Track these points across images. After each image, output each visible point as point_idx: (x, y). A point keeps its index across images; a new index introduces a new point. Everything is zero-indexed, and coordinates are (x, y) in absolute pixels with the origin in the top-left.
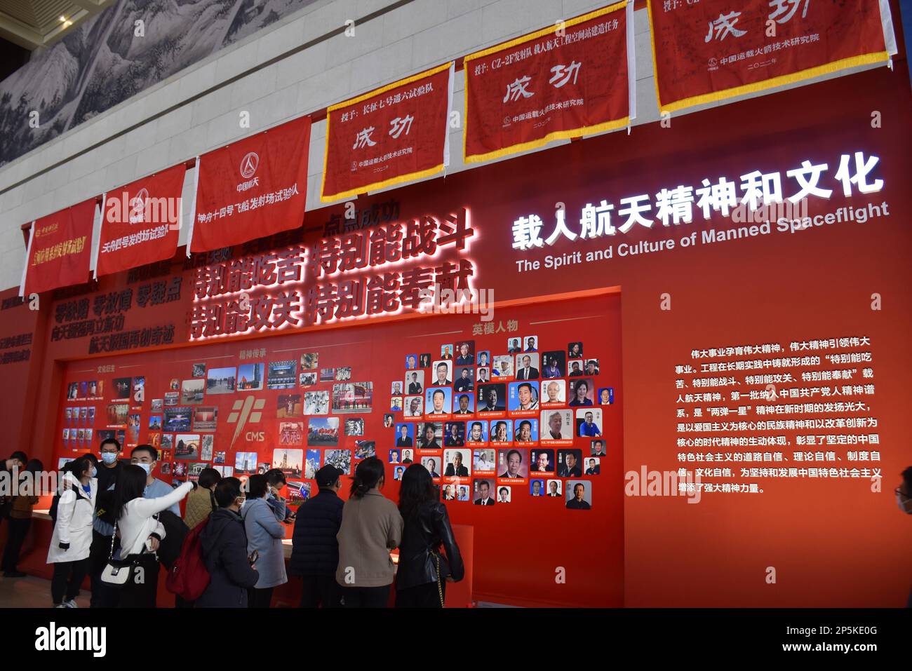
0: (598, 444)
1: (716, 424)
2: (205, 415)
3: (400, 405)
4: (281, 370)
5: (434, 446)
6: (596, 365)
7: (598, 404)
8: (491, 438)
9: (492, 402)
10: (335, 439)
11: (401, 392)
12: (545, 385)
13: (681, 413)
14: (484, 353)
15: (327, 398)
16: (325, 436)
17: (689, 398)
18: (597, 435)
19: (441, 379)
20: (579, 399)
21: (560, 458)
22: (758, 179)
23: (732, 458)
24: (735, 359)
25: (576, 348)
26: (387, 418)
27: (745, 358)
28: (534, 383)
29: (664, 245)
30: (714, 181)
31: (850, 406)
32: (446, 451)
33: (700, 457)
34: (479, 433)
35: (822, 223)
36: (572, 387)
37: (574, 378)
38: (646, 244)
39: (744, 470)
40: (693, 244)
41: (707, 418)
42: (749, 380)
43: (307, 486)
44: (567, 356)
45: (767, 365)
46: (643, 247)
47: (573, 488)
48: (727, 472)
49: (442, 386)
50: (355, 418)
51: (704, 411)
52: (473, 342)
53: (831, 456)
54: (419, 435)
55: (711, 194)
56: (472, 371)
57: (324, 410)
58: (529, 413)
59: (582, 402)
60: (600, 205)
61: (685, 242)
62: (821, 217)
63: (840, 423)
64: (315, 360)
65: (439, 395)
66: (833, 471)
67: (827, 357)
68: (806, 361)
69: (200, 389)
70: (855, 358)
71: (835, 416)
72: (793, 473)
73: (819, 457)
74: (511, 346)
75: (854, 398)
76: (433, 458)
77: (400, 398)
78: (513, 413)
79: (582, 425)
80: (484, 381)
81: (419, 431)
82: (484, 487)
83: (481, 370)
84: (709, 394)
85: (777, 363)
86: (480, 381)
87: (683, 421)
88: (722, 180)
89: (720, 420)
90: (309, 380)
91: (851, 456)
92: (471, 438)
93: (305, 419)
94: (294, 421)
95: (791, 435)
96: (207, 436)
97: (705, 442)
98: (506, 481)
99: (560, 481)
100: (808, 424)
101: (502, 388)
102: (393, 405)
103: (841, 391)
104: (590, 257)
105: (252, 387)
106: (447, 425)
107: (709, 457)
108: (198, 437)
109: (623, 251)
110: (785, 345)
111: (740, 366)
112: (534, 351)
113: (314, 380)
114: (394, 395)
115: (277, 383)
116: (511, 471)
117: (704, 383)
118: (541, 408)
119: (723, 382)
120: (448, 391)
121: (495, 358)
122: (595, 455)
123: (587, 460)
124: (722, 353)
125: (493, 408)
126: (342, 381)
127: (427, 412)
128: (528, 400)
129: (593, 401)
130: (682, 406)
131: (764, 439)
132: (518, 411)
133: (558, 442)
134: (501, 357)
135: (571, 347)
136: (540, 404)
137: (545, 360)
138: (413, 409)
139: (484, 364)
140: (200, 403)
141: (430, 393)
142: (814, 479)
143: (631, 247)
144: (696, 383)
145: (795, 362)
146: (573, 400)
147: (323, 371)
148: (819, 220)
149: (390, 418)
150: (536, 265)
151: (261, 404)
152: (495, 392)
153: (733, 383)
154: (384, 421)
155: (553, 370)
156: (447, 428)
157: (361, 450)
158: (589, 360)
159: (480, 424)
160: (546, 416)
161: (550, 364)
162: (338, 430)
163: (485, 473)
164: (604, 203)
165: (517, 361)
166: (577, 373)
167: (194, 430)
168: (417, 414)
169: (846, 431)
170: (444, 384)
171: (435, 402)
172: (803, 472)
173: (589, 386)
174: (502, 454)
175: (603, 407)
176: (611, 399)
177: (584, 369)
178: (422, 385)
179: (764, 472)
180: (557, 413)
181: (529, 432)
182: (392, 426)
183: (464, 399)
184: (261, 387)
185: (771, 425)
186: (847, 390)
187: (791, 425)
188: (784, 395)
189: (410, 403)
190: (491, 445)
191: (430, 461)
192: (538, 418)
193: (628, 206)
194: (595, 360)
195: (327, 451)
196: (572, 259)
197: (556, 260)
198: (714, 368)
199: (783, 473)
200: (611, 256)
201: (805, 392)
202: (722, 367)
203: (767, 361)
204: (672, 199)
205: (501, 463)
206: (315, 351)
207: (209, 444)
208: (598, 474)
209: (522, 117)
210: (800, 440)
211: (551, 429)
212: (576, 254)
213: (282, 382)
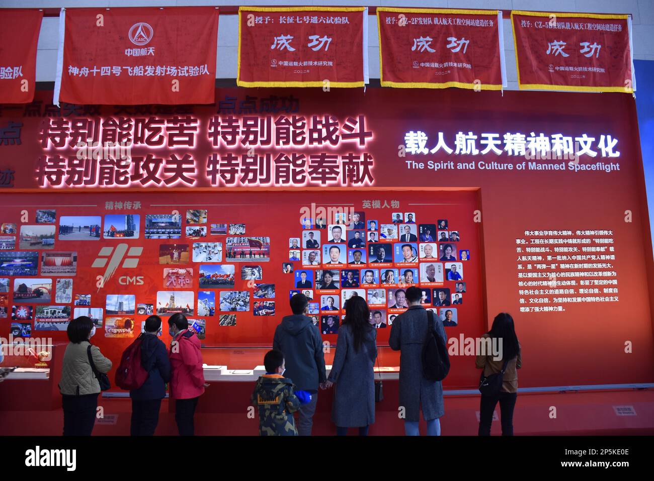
0: (460, 285)
1: (539, 273)
2: (58, 260)
3: (298, 256)
4: (163, 223)
5: (332, 287)
6: (457, 235)
7: (460, 259)
8: (381, 281)
9: (381, 256)
10: (231, 282)
11: (299, 246)
12: (422, 246)
13: (520, 267)
14: (373, 222)
15: (220, 249)
16: (219, 280)
17: (524, 258)
18: (459, 279)
19: (336, 238)
20: (446, 256)
21: (435, 294)
22: (561, 139)
23: (549, 292)
24: (548, 237)
25: (443, 223)
26: (286, 266)
27: (554, 237)
28: (414, 245)
29: (507, 166)
30: (537, 135)
31: (604, 265)
32: (343, 291)
33: (531, 292)
34: (372, 278)
35: (590, 169)
36: (441, 249)
37: (442, 242)
38: (496, 164)
39: (555, 299)
40: (524, 169)
41: (534, 270)
42: (556, 249)
43: (200, 322)
44: (437, 228)
45: (565, 242)
46: (494, 166)
47: (444, 313)
48: (546, 300)
49: (337, 243)
50: (253, 266)
51: (533, 266)
52: (364, 213)
53: (596, 291)
54: (318, 279)
55: (536, 142)
56: (363, 234)
57: (217, 258)
58: (411, 264)
59: (449, 258)
60: (468, 135)
61: (519, 167)
62: (590, 166)
63: (600, 274)
64: (203, 215)
65: (335, 250)
66: (597, 298)
67: (594, 240)
68: (584, 241)
69: (49, 234)
70: (606, 241)
71: (598, 270)
72: (579, 300)
73: (591, 291)
74: (394, 218)
75: (606, 261)
76: (331, 296)
77: (299, 251)
78: (398, 265)
79: (449, 273)
80: (374, 241)
81: (318, 276)
82: (377, 315)
83: (371, 234)
84: (535, 257)
85: (570, 241)
86: (371, 241)
87: (521, 271)
88: (542, 135)
89: (542, 271)
90: (197, 233)
91: (606, 291)
92: (365, 282)
93: (196, 266)
94: (181, 267)
95: (578, 279)
96: (63, 280)
97: (534, 284)
98: (395, 310)
99: (436, 309)
100: (586, 274)
101: (389, 247)
102: (291, 256)
103: (600, 258)
104: (460, 166)
105: (124, 236)
106: (344, 272)
107: (537, 292)
108: (50, 281)
109: (482, 166)
110: (574, 232)
111: (551, 241)
112: (413, 223)
113: (204, 232)
114: (292, 248)
115: (158, 233)
116: (398, 304)
117: (533, 250)
118: (420, 262)
119: (543, 250)
120: (344, 247)
121: (382, 225)
122: (459, 292)
123: (453, 295)
124: (541, 233)
125: (382, 261)
126: (235, 235)
127: (324, 262)
128: (410, 255)
129: (456, 258)
130: (520, 262)
131: (564, 282)
132: (402, 263)
133: (433, 284)
134: (387, 225)
135: (439, 222)
136: (419, 259)
137: (421, 230)
138: (311, 259)
139: (373, 229)
140: (51, 248)
141: (326, 248)
142: (589, 302)
143: (487, 164)
144: (528, 250)
145: (579, 241)
146: (442, 257)
147: (213, 226)
148: (589, 167)
149: (289, 266)
150: (421, 166)
151: (137, 251)
152: (383, 250)
153: (548, 250)
154: (283, 268)
155: (427, 237)
156: (344, 274)
157: (260, 291)
158: (452, 232)
159: (372, 272)
160: (423, 267)
161: (425, 233)
162: (234, 275)
163: (378, 306)
164: (471, 133)
165: (400, 229)
166: (444, 239)
167: (42, 274)
168: (315, 263)
169: (603, 278)
170: (339, 242)
171: (332, 255)
172: (584, 299)
173: (453, 248)
174: (391, 293)
175: (463, 262)
176: (468, 257)
177: (449, 237)
178: (319, 242)
179: (565, 300)
180: (432, 265)
181: (411, 277)
182: (291, 272)
183: (358, 254)
184: (136, 235)
185: (567, 275)
186: (603, 257)
187: (577, 274)
188: (574, 258)
189: (308, 255)
190: (382, 286)
191: (329, 299)
192: (418, 268)
193: (486, 139)
194: (456, 232)
195: (222, 293)
196: (447, 166)
197: (436, 164)
198: (537, 241)
199: (574, 300)
200: (474, 168)
201: (584, 257)
202: (542, 242)
203: (565, 240)
204: (513, 140)
205: (391, 298)
206: (204, 208)
207: (67, 288)
208: (461, 303)
209: (427, 65)
210: (582, 283)
211: (428, 275)
212: (450, 163)
213: (163, 233)
